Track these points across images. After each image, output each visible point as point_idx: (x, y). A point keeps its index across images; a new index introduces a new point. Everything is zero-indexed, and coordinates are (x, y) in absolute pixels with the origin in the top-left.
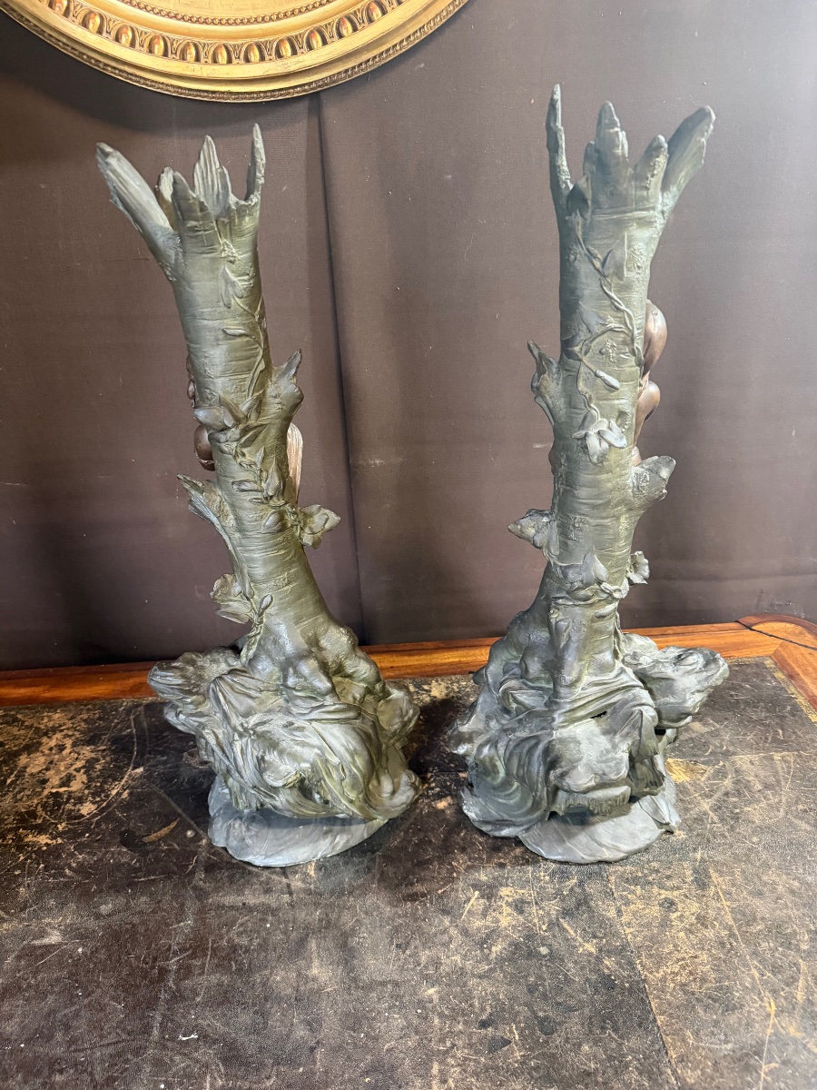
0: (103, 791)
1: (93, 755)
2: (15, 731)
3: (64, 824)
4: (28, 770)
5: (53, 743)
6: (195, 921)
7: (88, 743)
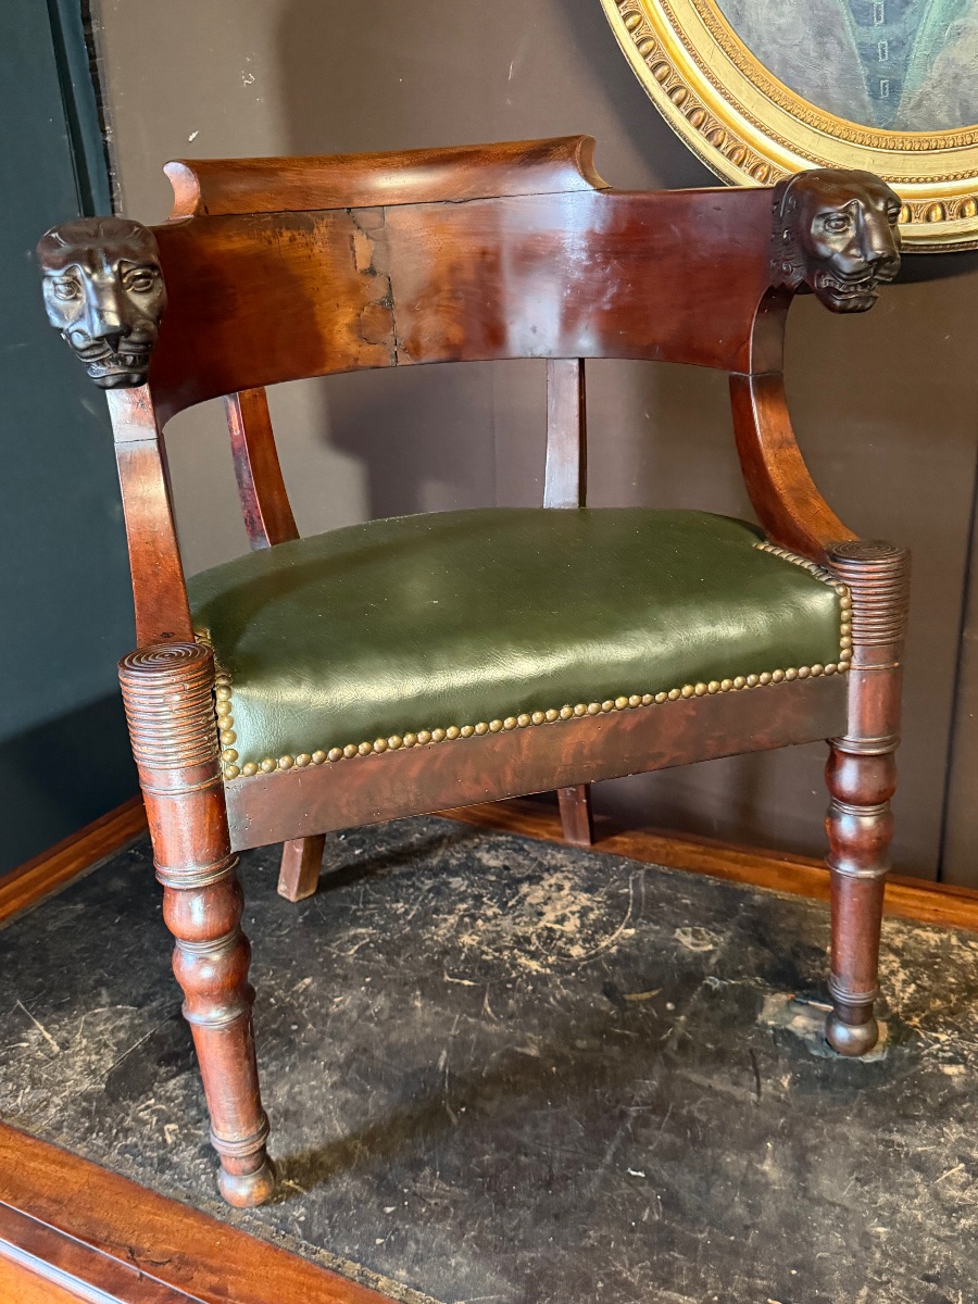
0: (593, 939)
1: (589, 903)
2: (520, 859)
3: (554, 958)
4: (528, 899)
5: (553, 881)
6: (660, 1083)
7: (587, 890)
